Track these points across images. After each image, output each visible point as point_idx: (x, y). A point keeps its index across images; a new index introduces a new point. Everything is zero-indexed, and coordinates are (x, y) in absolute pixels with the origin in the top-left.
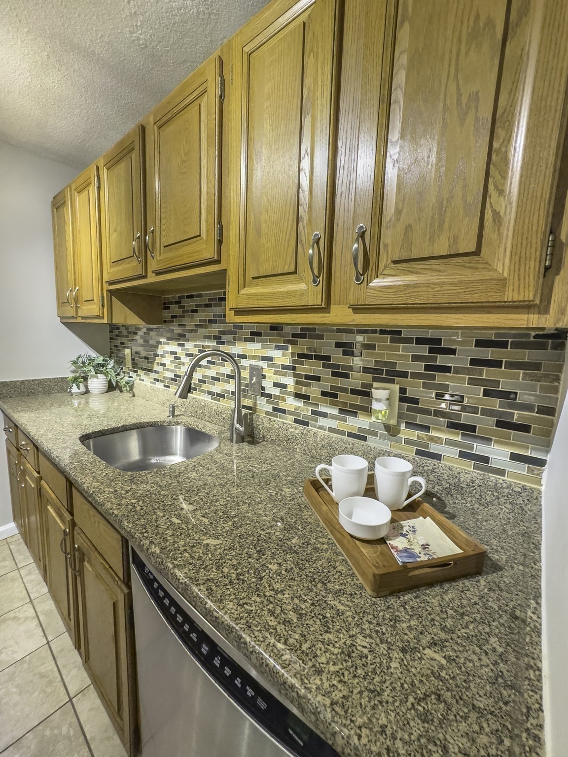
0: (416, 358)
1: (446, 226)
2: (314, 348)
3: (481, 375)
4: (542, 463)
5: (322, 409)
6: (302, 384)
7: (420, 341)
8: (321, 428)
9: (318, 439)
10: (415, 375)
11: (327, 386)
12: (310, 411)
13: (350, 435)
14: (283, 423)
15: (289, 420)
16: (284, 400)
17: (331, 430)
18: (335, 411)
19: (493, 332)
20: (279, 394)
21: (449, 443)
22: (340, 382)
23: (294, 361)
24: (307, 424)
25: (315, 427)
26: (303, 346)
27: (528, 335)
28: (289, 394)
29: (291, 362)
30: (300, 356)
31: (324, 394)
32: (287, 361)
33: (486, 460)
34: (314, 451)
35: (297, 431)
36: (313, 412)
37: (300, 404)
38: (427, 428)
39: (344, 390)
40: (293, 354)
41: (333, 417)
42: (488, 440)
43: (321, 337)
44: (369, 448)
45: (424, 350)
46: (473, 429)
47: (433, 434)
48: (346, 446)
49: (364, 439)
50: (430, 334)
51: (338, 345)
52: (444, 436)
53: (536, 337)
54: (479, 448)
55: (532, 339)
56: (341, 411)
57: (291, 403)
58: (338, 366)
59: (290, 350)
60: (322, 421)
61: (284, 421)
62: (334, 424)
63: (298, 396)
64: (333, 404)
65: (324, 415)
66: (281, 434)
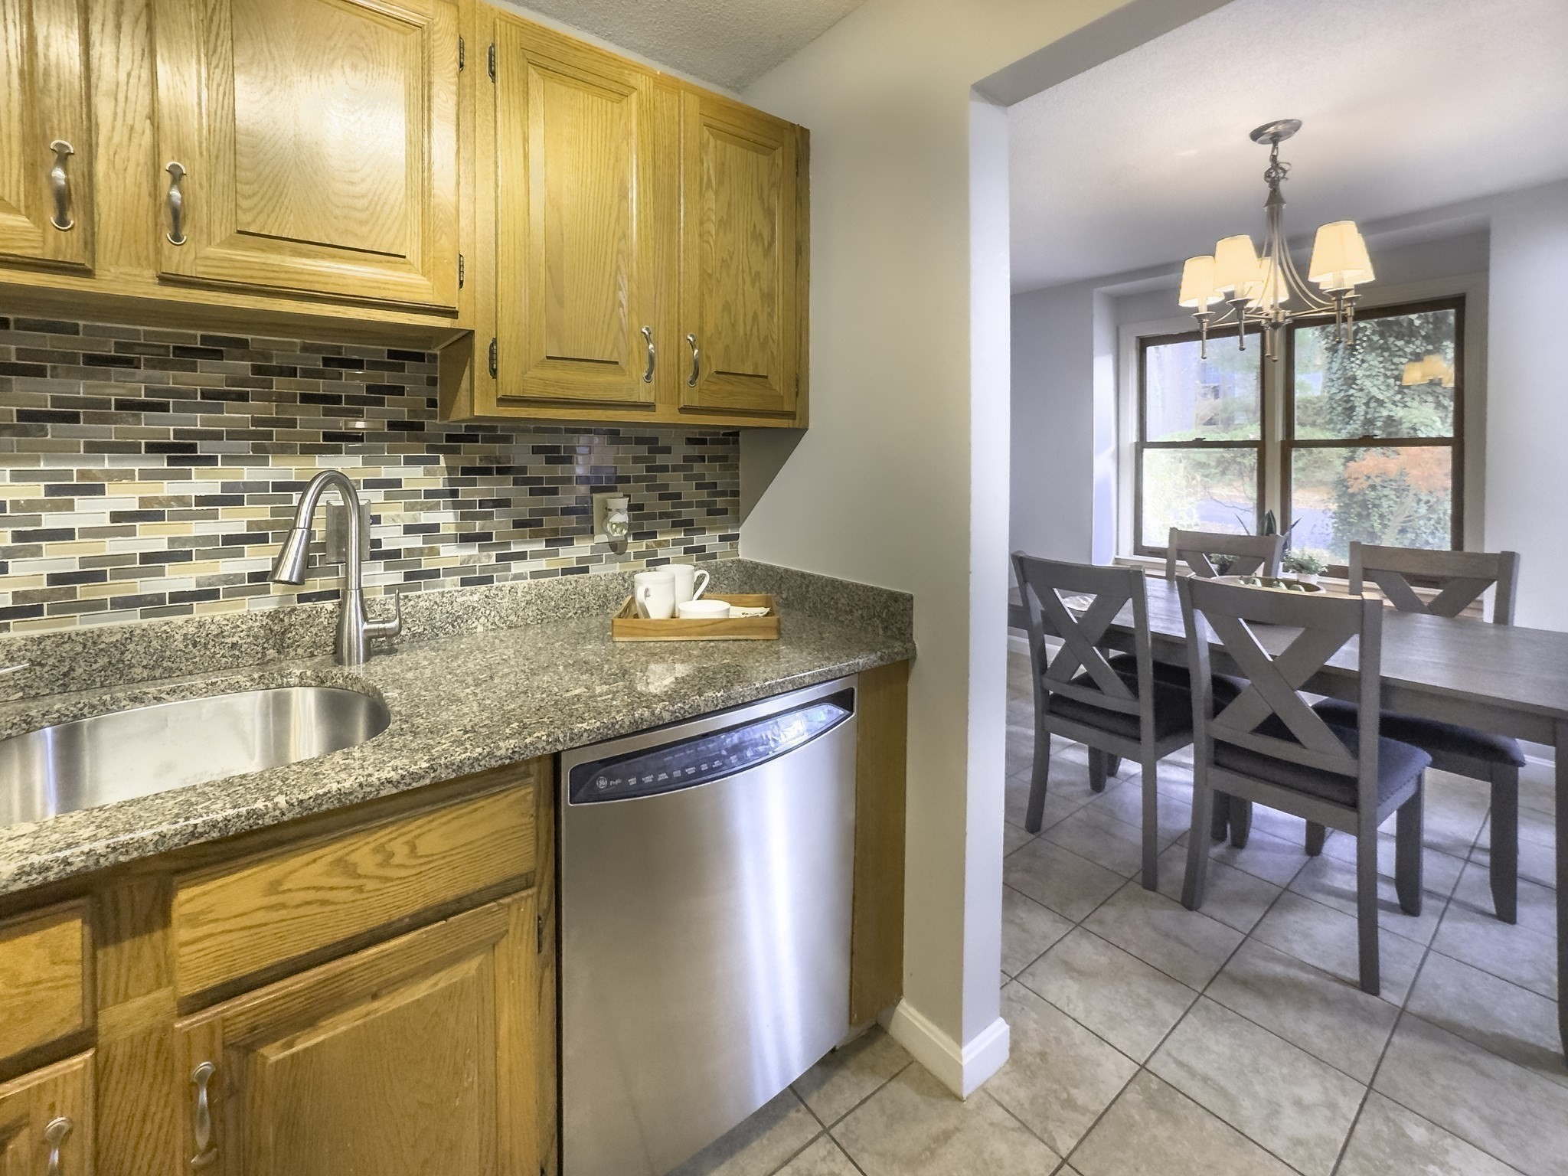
0: (636, 460)
1: (750, 353)
2: (496, 457)
3: (692, 470)
4: (736, 537)
5: (515, 548)
6: (475, 517)
7: (639, 441)
8: (519, 577)
9: (519, 595)
10: (638, 479)
11: (523, 512)
12: (494, 558)
13: (566, 572)
14: (443, 594)
15: (451, 584)
16: (434, 552)
17: (535, 575)
18: (541, 546)
19: (698, 431)
20: (421, 545)
21: (675, 543)
22: (545, 502)
23: (451, 482)
24: (488, 580)
25: (507, 580)
26: (472, 454)
27: (718, 433)
28: (446, 539)
29: (447, 484)
30: (466, 471)
31: (518, 524)
32: (439, 484)
33: (702, 549)
34: (513, 618)
35: (476, 597)
36: (499, 558)
37: (473, 550)
38: (653, 535)
39: (550, 512)
40: (450, 470)
41: (536, 555)
42: (702, 531)
43: (506, 439)
44: (599, 579)
45: (643, 450)
46: (691, 522)
47: (659, 538)
48: (566, 588)
49: (586, 570)
50: (648, 433)
51: (537, 450)
52: (670, 538)
53: (724, 434)
54: (697, 540)
55: (721, 437)
56: (549, 543)
57: (452, 554)
58: (539, 480)
59: (443, 463)
60: (516, 567)
61: (441, 590)
62: (542, 565)
63: (466, 539)
64: (535, 536)
65: (522, 556)
66: (437, 616)
